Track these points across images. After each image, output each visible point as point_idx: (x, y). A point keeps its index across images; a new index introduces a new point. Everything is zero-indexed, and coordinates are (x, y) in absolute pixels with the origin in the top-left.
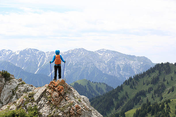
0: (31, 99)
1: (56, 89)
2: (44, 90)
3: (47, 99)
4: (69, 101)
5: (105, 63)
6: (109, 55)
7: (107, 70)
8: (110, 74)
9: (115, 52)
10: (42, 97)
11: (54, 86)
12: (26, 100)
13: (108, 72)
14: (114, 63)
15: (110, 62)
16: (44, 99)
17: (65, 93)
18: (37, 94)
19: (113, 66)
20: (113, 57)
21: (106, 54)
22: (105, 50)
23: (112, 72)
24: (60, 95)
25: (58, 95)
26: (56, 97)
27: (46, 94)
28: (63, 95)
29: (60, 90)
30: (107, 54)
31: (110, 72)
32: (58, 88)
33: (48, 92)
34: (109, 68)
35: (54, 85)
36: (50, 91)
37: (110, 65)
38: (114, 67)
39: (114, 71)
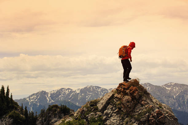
0: (93, 108)
1: (128, 91)
2: (111, 95)
3: (115, 107)
4: (146, 106)
5: (174, 98)
6: (177, 88)
7: (176, 106)
8: (180, 110)
9: (183, 85)
10: (108, 105)
11: (124, 89)
12: (86, 110)
13: (177, 108)
14: (183, 97)
15: (179, 96)
16: (111, 107)
17: (140, 97)
18: (102, 101)
19: (182, 101)
20: (182, 91)
21: (174, 88)
22: (173, 84)
23: (182, 107)
24: (133, 98)
25: (131, 98)
26: (128, 102)
27: (114, 100)
28: (137, 98)
29: (134, 92)
30: (176, 88)
31: (180, 108)
32: (131, 90)
33: (116, 97)
34: (178, 104)
35: (124, 87)
36: (119, 96)
37: (179, 100)
38: (184, 102)
39: (184, 106)
